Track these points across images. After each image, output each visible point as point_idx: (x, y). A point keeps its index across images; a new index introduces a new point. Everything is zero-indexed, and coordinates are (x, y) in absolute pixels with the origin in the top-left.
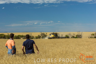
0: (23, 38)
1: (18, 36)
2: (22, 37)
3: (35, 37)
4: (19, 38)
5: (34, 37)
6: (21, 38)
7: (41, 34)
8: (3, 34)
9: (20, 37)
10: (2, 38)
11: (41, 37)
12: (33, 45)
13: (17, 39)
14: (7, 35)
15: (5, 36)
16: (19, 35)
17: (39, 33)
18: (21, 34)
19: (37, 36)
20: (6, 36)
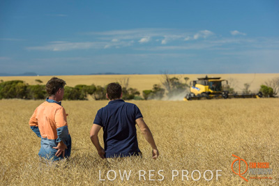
0: (97, 96)
1: (78, 88)
2: (91, 94)
3: (144, 92)
4: (81, 96)
5: (138, 93)
6: (90, 97)
7: (164, 80)
8: (17, 82)
9: (85, 91)
10: (15, 97)
11: (167, 91)
12: (135, 123)
13: (72, 99)
14: (36, 84)
15: (26, 87)
16: (82, 86)
17: (159, 76)
18: (88, 81)
19: (151, 88)
20: (32, 87)
